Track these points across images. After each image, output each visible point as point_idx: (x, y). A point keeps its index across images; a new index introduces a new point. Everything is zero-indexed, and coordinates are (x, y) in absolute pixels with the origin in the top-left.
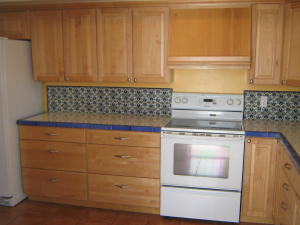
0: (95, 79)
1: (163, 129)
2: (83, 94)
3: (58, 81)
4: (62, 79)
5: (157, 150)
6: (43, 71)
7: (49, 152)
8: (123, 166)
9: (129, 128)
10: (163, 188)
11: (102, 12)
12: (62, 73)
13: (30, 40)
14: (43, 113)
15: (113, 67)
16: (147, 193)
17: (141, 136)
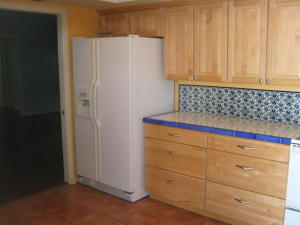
0: (224, 79)
1: (293, 141)
2: (214, 94)
3: (187, 79)
4: (191, 78)
5: (284, 166)
6: (173, 69)
7: (170, 153)
8: (245, 178)
9: (254, 137)
10: (287, 211)
11: (235, 5)
12: (191, 72)
13: (162, 38)
14: (174, 112)
15: (244, 66)
16: (269, 213)
17: (267, 147)
